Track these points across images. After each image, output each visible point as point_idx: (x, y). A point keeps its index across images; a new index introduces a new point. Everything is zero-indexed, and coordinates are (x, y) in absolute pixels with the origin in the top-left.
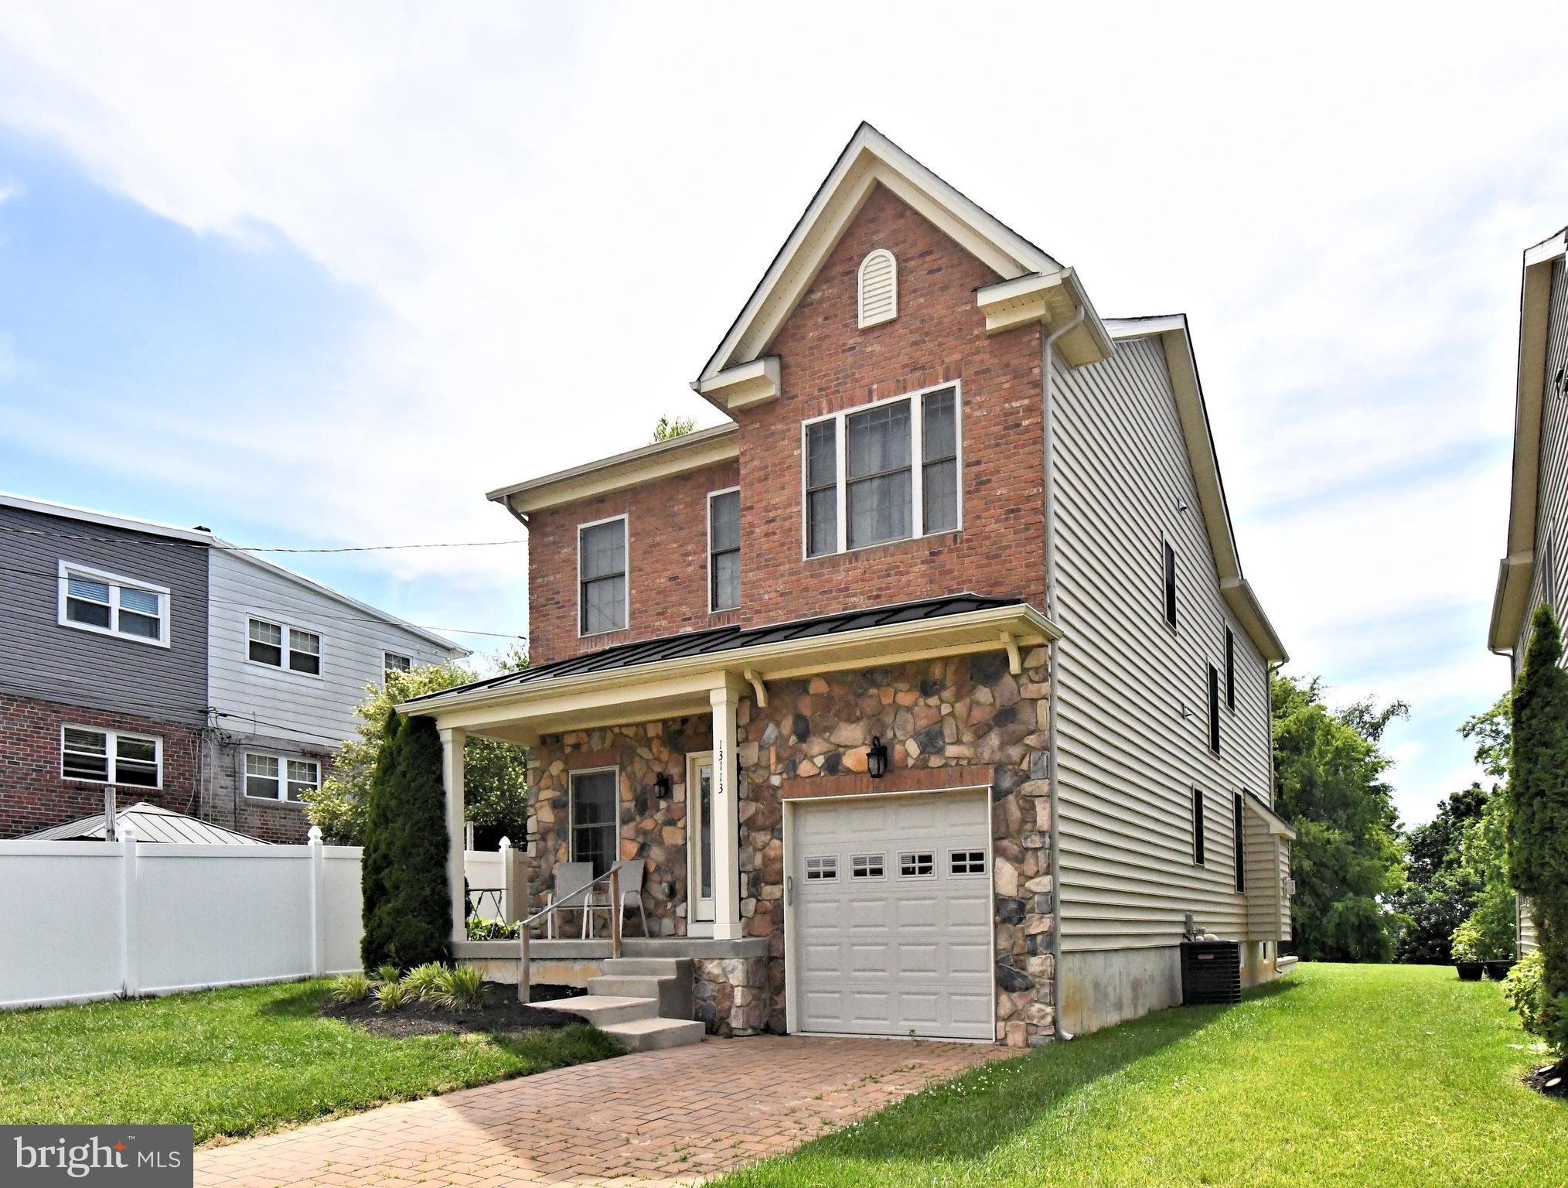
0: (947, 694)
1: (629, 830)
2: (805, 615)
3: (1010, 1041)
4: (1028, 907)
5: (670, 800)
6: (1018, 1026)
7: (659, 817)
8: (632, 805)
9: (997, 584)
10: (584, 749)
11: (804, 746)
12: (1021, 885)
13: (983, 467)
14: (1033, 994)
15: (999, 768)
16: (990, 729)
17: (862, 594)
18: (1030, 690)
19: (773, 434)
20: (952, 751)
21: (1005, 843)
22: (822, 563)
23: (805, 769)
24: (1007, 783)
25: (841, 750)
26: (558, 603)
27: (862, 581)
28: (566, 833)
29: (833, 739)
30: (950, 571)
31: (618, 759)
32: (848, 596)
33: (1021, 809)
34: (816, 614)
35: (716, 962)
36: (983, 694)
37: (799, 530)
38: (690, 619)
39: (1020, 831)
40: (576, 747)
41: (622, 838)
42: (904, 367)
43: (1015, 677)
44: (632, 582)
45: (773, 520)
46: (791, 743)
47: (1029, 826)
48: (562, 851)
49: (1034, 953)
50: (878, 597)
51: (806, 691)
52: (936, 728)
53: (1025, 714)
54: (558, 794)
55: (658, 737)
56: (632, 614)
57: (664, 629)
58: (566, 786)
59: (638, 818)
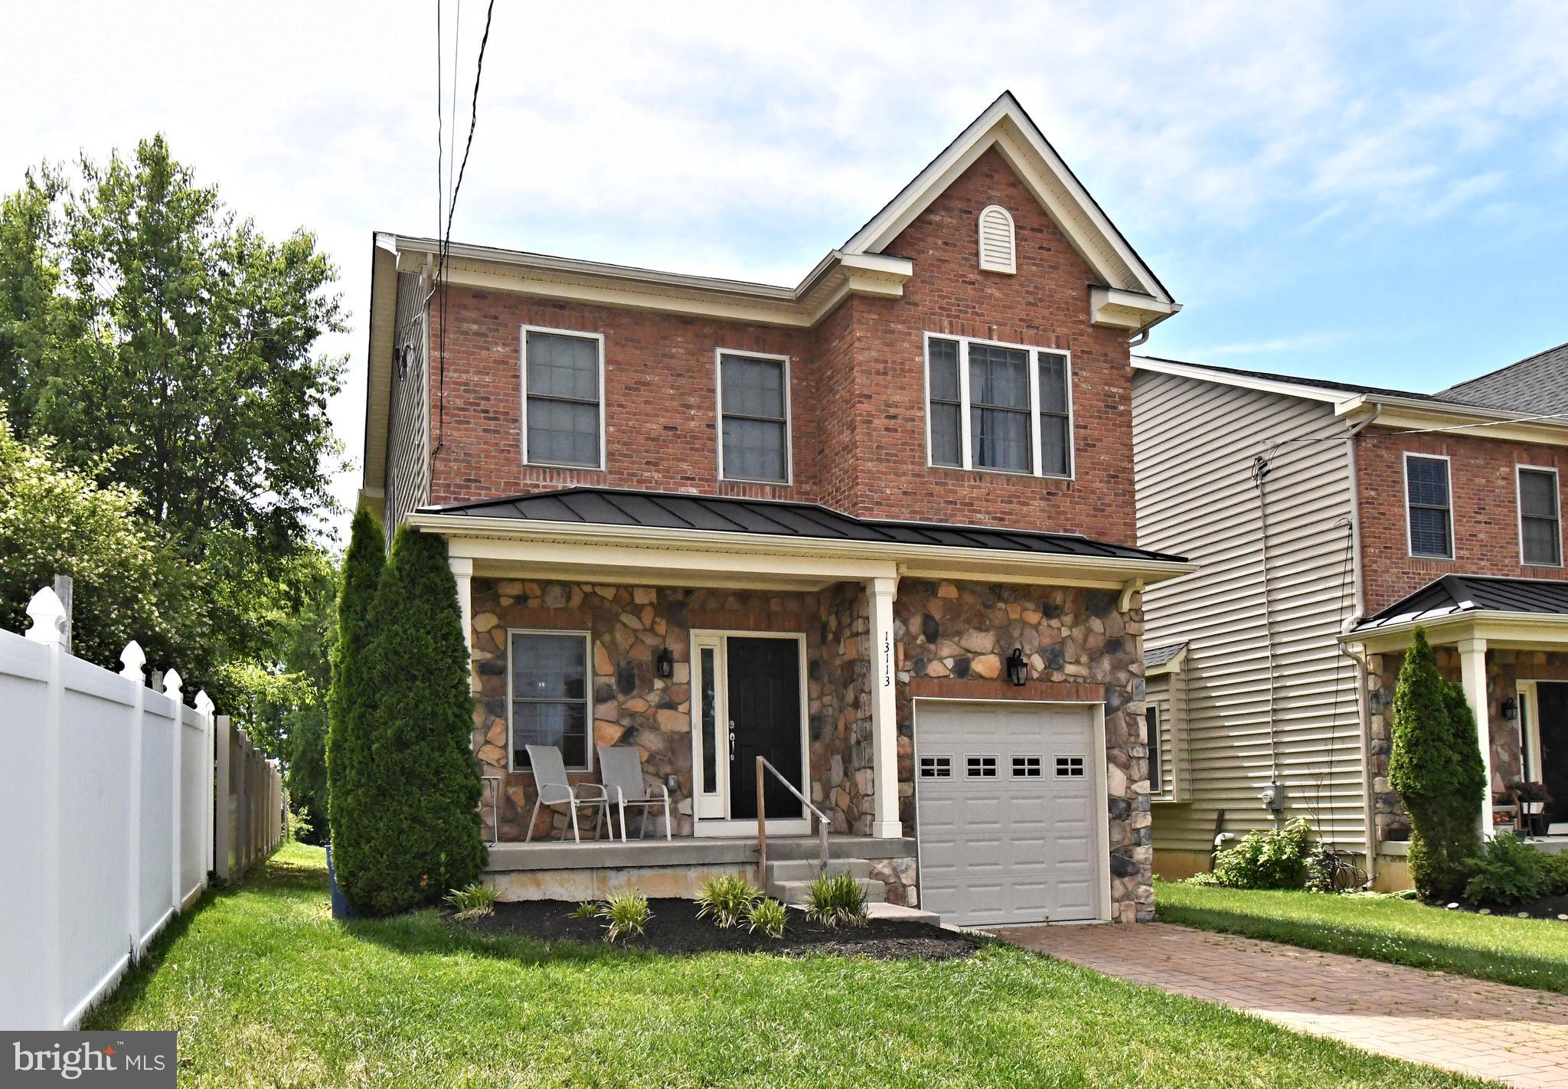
0: (1068, 619)
1: (608, 709)
2: (930, 520)
3: (1124, 919)
4: (1134, 806)
5: (668, 681)
6: (1130, 905)
7: (653, 698)
8: (613, 681)
9: (1104, 534)
10: (533, 603)
11: (932, 647)
12: (1128, 788)
13: (1088, 432)
14: (1139, 878)
15: (1109, 689)
16: (1102, 654)
17: (988, 513)
18: (1132, 628)
19: (893, 332)
20: (1070, 669)
21: (1116, 752)
22: (947, 473)
23: (935, 669)
24: (1116, 701)
25: (970, 655)
26: (487, 412)
27: (986, 500)
28: (503, 706)
29: (964, 643)
30: (1065, 513)
31: (590, 624)
32: (974, 511)
33: (1128, 724)
34: (941, 521)
35: (885, 862)
36: (1096, 624)
37: (923, 433)
38: (693, 479)
39: (1126, 743)
40: (521, 599)
41: (595, 719)
42: (1021, 320)
43: (1122, 614)
44: (610, 417)
45: (894, 417)
46: (918, 642)
47: (1132, 739)
48: (497, 729)
49: (1139, 844)
50: (1002, 519)
51: (935, 594)
52: (1058, 647)
53: (1129, 646)
54: (489, 656)
55: (651, 604)
56: (610, 455)
57: (656, 482)
58: (502, 647)
59: (621, 698)
